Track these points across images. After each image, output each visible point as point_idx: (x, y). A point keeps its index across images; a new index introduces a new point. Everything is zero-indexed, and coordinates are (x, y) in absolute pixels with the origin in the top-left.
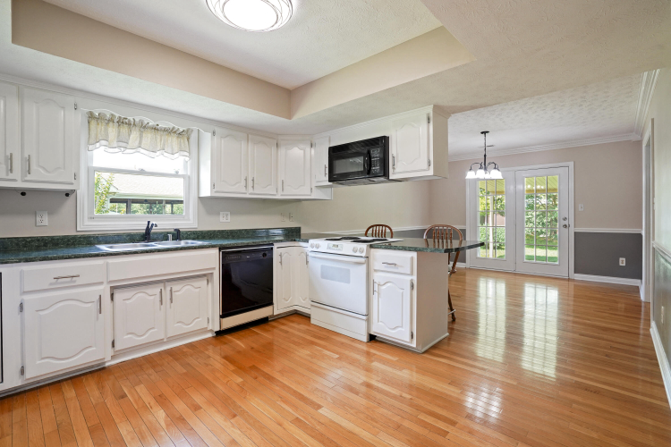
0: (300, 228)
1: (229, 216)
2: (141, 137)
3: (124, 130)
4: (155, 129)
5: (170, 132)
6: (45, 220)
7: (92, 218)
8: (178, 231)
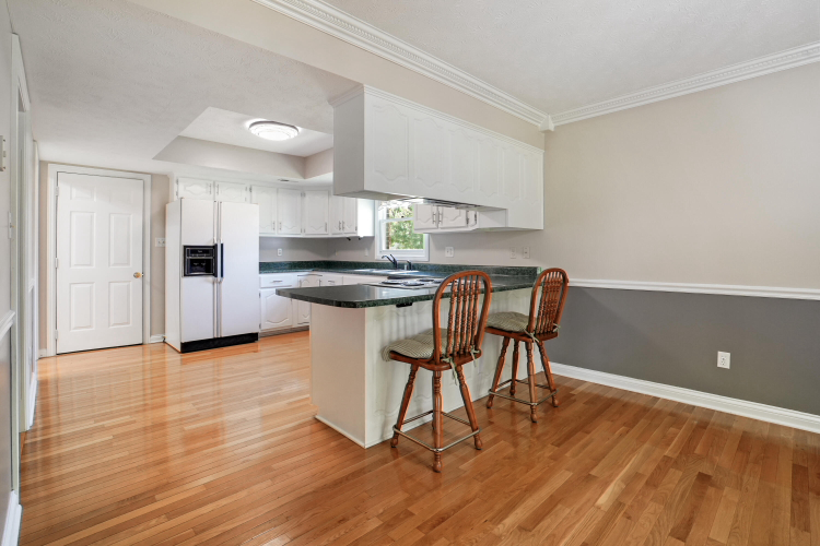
1: (453, 252)
6: (367, 253)
8: (410, 264)
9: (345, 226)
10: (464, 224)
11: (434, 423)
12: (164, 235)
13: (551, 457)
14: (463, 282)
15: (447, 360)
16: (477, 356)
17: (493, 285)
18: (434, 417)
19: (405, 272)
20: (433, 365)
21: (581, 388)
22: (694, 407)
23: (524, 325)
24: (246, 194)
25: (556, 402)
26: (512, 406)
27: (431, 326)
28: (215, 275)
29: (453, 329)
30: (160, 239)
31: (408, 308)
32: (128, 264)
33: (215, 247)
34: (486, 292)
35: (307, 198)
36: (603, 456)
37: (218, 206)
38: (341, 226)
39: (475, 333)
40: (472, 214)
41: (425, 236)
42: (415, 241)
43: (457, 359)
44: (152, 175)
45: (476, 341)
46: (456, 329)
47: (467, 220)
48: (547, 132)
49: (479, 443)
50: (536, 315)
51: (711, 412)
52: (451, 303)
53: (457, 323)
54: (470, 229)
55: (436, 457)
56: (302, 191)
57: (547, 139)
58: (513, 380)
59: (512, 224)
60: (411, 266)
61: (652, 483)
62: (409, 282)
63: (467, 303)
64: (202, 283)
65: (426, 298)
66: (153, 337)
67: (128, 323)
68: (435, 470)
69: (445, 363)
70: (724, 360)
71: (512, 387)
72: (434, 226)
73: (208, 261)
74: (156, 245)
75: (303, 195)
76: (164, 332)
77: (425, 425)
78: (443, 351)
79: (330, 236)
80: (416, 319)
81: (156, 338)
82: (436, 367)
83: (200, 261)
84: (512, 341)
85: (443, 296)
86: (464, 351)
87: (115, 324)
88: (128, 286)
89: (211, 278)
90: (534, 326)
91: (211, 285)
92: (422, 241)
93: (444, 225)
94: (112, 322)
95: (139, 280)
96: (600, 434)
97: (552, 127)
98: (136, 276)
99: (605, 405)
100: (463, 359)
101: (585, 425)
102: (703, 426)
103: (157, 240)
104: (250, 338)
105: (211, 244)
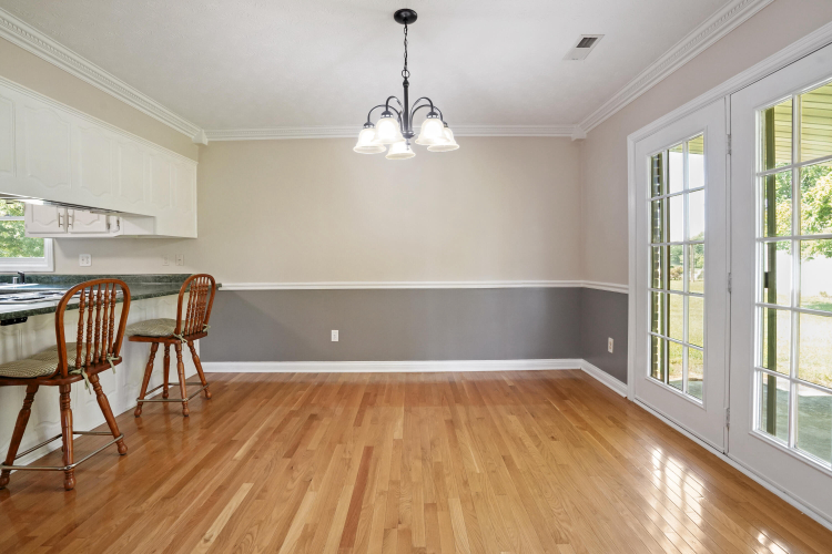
1: (90, 260)
8: (23, 275)
10: (104, 228)
11: (64, 448)
13: (200, 439)
14: (95, 292)
15: (78, 371)
16: (116, 363)
17: (133, 293)
18: (65, 441)
19: (14, 286)
20: (59, 379)
21: (233, 380)
22: (317, 374)
23: (173, 329)
25: (209, 394)
26: (166, 408)
27: (55, 342)
29: (84, 341)
31: (20, 325)
34: (126, 301)
36: (245, 424)
39: (114, 341)
40: (113, 219)
41: (48, 242)
42: (31, 245)
43: (91, 369)
45: (115, 350)
46: (89, 339)
47: (109, 226)
48: (201, 146)
49: (124, 448)
50: (184, 318)
51: (327, 375)
52: (81, 313)
53: (89, 332)
54: (112, 234)
55: (67, 474)
57: (201, 152)
58: (166, 384)
59: (161, 232)
60: (23, 278)
61: (278, 430)
62: (21, 296)
63: (102, 311)
65: (48, 310)
68: (68, 489)
69: (76, 375)
70: (335, 335)
71: (165, 391)
72: (61, 229)
77: (51, 454)
78: (72, 363)
80: (33, 337)
82: (63, 381)
84: (161, 346)
85: (71, 307)
86: (100, 360)
90: (183, 328)
92: (42, 246)
93: (75, 230)
96: (244, 410)
97: (205, 141)
99: (252, 389)
100: (99, 368)
101: (234, 405)
102: (320, 385)
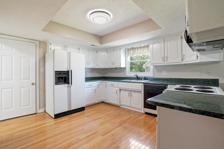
0: (218, 79)
1: (166, 73)
2: (138, 51)
3: (134, 50)
4: (140, 48)
5: (144, 47)
6: (122, 74)
7: (129, 73)
8: (145, 77)
9: (115, 63)
12: (45, 67)
24: (77, 50)
28: (68, 83)
30: (43, 69)
32: (29, 79)
33: (68, 72)
35: (99, 53)
37: (69, 54)
38: (113, 63)
44: (39, 41)
56: (97, 50)
60: (146, 79)
64: (63, 87)
66: (40, 110)
67: (29, 105)
72: (163, 62)
73: (65, 78)
74: (41, 71)
75: (97, 52)
76: (45, 107)
79: (107, 67)
81: (42, 110)
83: (62, 78)
87: (23, 106)
88: (29, 89)
89: (67, 85)
91: (67, 88)
93: (168, 62)
94: (22, 105)
95: (34, 86)
98: (33, 84)
103: (42, 69)
104: (82, 109)
105: (67, 70)
